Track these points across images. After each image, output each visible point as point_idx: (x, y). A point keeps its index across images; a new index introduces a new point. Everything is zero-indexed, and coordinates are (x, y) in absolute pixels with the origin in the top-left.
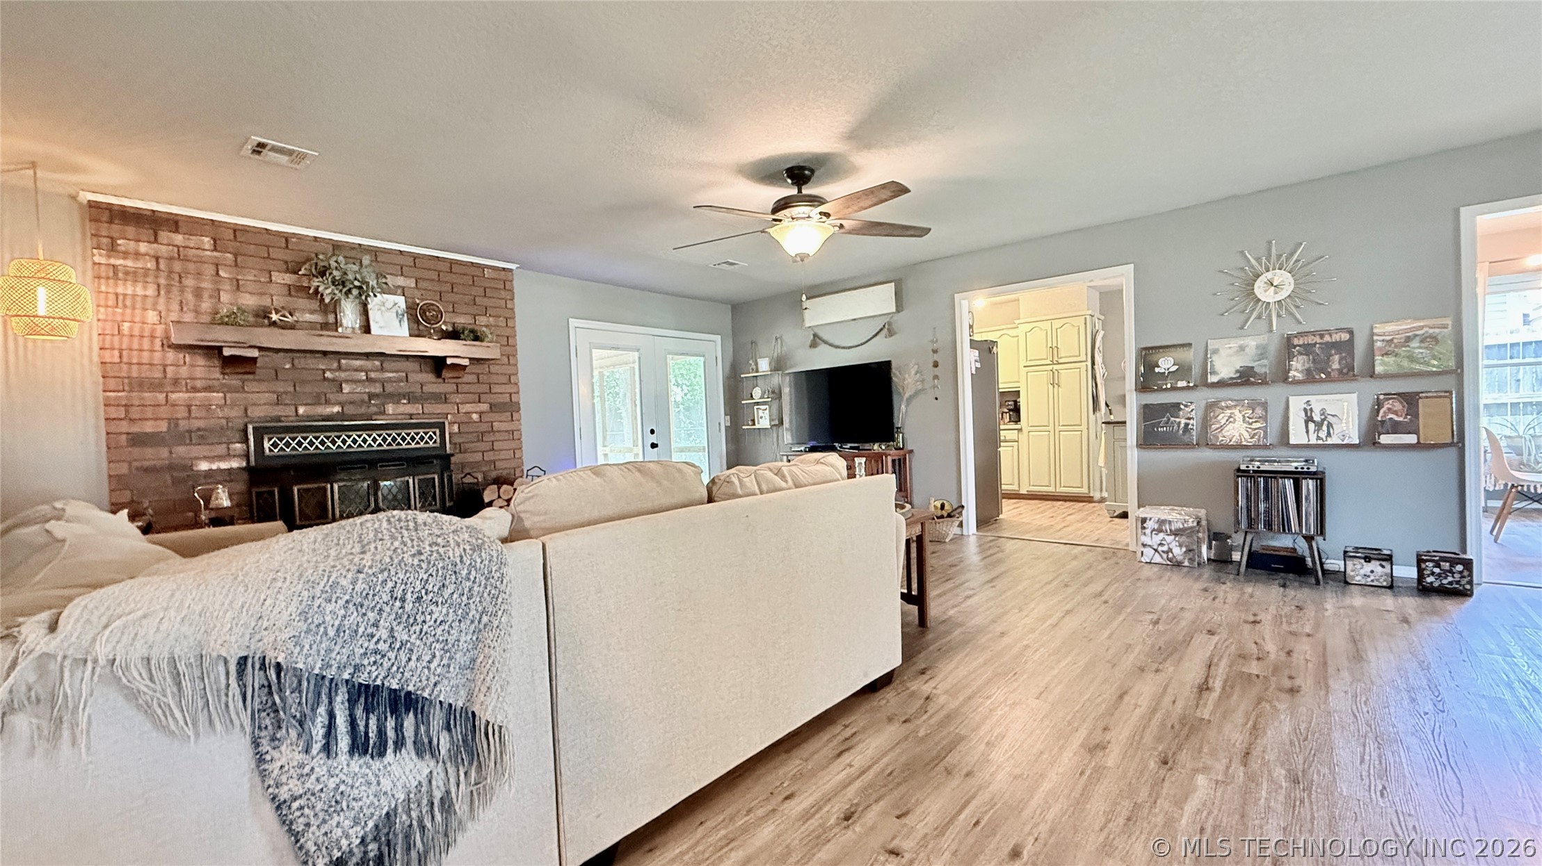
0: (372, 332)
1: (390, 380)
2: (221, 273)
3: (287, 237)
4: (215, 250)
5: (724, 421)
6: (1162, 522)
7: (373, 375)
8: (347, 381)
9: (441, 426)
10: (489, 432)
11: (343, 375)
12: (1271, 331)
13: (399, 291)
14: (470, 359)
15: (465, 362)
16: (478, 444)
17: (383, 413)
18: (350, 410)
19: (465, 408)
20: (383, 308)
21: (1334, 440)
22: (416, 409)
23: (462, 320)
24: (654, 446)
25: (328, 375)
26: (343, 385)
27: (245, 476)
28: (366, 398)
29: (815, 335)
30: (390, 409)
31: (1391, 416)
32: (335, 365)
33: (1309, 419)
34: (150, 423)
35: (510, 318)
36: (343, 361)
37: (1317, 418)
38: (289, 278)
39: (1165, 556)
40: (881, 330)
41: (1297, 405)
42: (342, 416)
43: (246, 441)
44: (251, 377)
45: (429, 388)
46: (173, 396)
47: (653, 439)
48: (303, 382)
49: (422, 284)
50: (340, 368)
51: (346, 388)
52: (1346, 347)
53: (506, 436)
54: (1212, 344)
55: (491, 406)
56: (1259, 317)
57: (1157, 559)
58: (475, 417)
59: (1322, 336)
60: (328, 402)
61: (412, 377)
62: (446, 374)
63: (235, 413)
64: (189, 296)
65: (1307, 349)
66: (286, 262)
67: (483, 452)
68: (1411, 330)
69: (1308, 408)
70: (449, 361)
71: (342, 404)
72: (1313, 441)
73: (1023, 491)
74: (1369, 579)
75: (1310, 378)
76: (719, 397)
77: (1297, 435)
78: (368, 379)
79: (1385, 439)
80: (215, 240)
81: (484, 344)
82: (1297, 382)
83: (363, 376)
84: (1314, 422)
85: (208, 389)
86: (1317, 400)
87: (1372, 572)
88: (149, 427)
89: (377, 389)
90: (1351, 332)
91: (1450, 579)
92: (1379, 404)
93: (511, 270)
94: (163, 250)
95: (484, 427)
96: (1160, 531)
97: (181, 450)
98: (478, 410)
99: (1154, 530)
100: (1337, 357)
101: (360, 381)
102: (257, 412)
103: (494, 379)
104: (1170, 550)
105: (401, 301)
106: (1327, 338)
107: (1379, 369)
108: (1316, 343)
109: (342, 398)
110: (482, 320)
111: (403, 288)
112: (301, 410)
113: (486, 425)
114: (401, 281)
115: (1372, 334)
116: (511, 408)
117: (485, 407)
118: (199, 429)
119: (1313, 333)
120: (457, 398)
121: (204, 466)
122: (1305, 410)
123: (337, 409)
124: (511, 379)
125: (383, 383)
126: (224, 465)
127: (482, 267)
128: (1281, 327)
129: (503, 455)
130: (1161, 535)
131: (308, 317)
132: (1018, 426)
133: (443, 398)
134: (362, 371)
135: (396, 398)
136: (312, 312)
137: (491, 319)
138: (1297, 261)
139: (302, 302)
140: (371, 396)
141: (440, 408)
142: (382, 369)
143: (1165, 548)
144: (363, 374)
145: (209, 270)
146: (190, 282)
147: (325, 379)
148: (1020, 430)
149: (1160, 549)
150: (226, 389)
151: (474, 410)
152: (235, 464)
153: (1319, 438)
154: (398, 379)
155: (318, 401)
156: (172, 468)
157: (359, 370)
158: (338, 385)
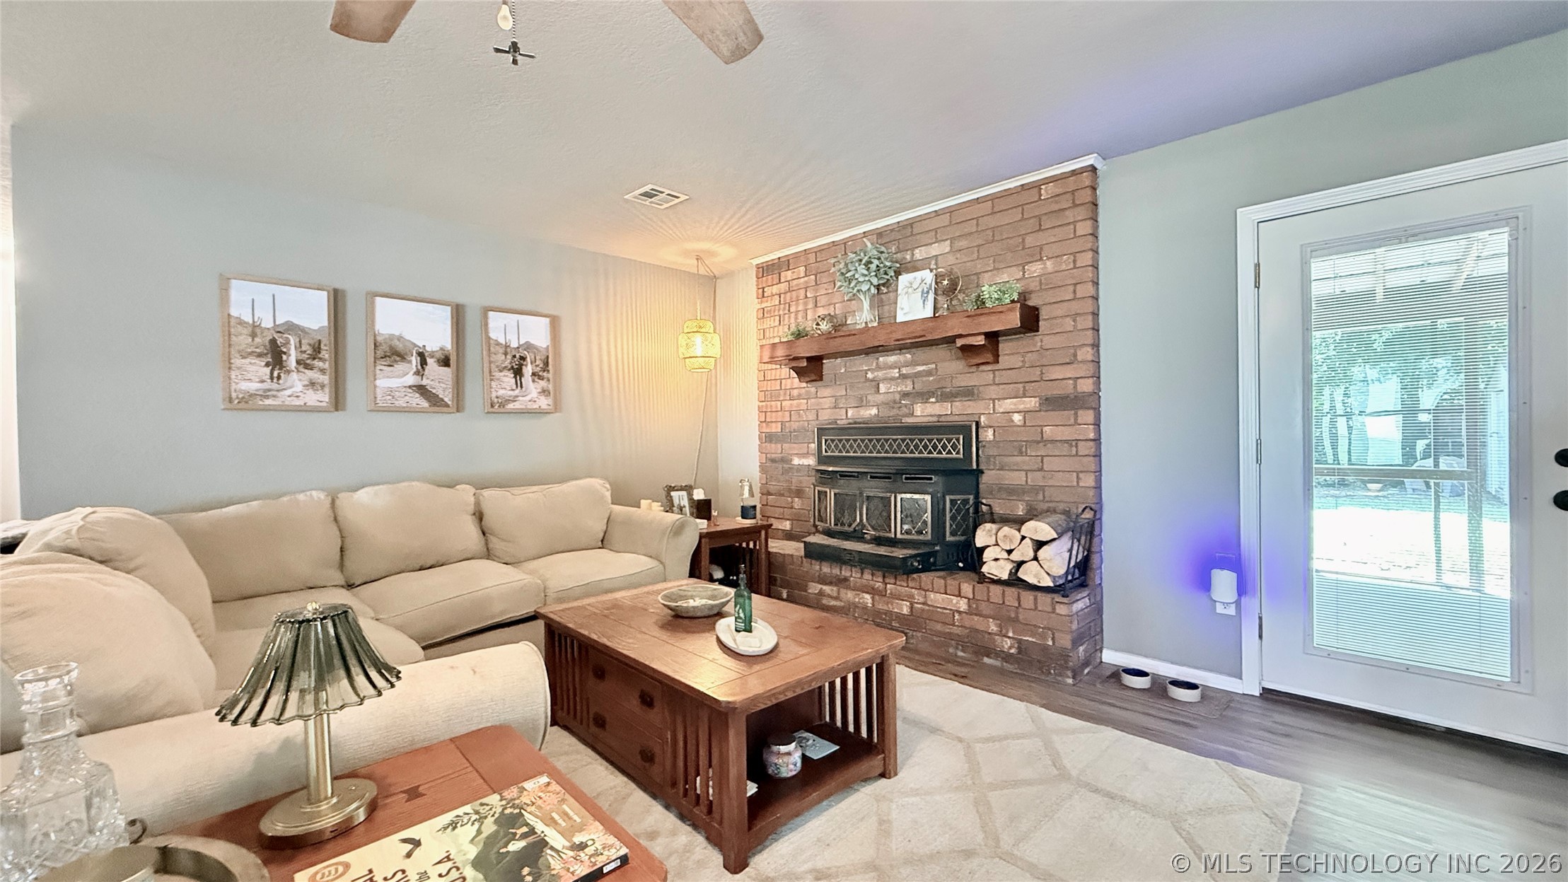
1: (918, 375)
2: (809, 295)
4: (806, 275)
7: (904, 371)
8: (885, 379)
9: (966, 432)
10: (1038, 442)
11: (880, 374)
13: (929, 263)
14: (984, 334)
15: (978, 341)
16: (1019, 459)
17: (912, 415)
18: (885, 412)
19: (1008, 404)
20: (910, 290)
22: (945, 408)
23: (1003, 278)
25: (870, 375)
26: (881, 385)
28: (898, 397)
30: (919, 409)
32: (874, 366)
34: (774, 425)
36: (881, 359)
42: (877, 418)
43: (814, 440)
44: (820, 383)
45: (960, 381)
46: (784, 403)
48: (852, 385)
49: (958, 245)
50: (879, 368)
51: (883, 388)
55: (1045, 400)
58: (1017, 418)
60: (868, 406)
61: (942, 368)
63: (811, 416)
67: (1027, 471)
70: (959, 343)
71: (876, 406)
78: (901, 376)
80: (805, 266)
83: (895, 373)
85: (799, 397)
88: (774, 428)
89: (908, 387)
93: (1094, 166)
94: (783, 287)
95: (1030, 434)
97: (787, 447)
98: (1021, 407)
101: (893, 379)
102: (826, 416)
103: (1047, 358)
105: (927, 276)
109: (879, 398)
110: (1036, 269)
111: (937, 258)
112: (849, 414)
113: (1033, 430)
114: (934, 250)
117: (1032, 403)
118: (795, 431)
120: (993, 392)
121: (796, 461)
123: (874, 411)
125: (912, 378)
127: (1037, 186)
129: (1059, 480)
133: (976, 393)
134: (896, 367)
135: (924, 395)
137: (1049, 263)
140: (903, 395)
141: (972, 407)
142: (914, 363)
144: (897, 370)
145: (802, 292)
147: (867, 380)
151: (1017, 408)
152: (808, 461)
154: (929, 373)
155: (861, 403)
156: (783, 460)
157: (891, 367)
158: (876, 384)
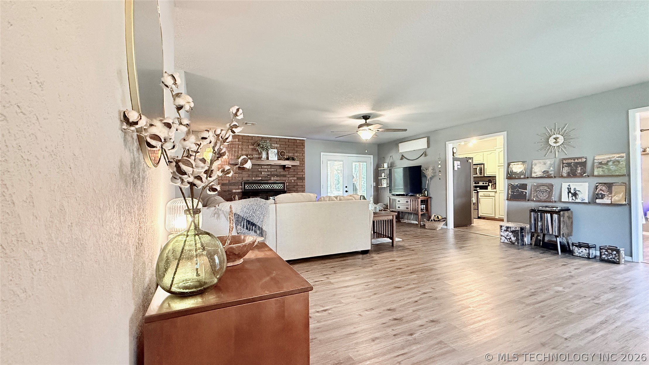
0: (269, 159)
1: (272, 171)
2: (239, 147)
3: (252, 137)
4: (238, 141)
5: (373, 184)
6: (508, 228)
7: (269, 170)
8: (263, 171)
9: (284, 183)
11: (262, 170)
12: (556, 157)
13: (276, 148)
14: (292, 165)
15: (290, 166)
16: (293, 189)
17: (271, 180)
18: (263, 179)
19: (291, 178)
20: (272, 153)
21: (578, 200)
22: (278, 178)
23: (290, 155)
24: (346, 191)
25: (259, 170)
27: (241, 193)
28: (267, 175)
29: (402, 156)
30: (272, 178)
31: (601, 192)
32: (260, 168)
33: (569, 192)
35: (303, 153)
37: (572, 191)
38: (252, 147)
39: (509, 240)
40: (423, 154)
41: (565, 186)
42: (261, 180)
43: (242, 186)
44: (244, 170)
45: (282, 173)
47: (346, 189)
48: (254, 172)
49: (281, 146)
50: (262, 168)
51: (263, 173)
52: (584, 164)
53: (301, 187)
54: (534, 162)
55: (297, 178)
56: (551, 152)
57: (506, 241)
58: (293, 181)
59: (574, 160)
61: (278, 170)
62: (286, 169)
63: (240, 179)
64: (233, 152)
65: (569, 165)
66: (252, 143)
67: (294, 191)
68: (609, 158)
69: (569, 187)
70: (286, 166)
71: (262, 177)
72: (570, 201)
73: (497, 217)
74: (581, 255)
75: (569, 176)
76: (371, 175)
77: (565, 198)
78: (268, 171)
79: (598, 201)
81: (295, 161)
82: (565, 177)
84: (571, 193)
85: (236, 173)
86: (573, 185)
87: (582, 252)
88: (225, 182)
89: (269, 173)
90: (586, 158)
91: (611, 257)
92: (596, 187)
93: (304, 140)
95: (295, 184)
96: (507, 231)
97: (230, 187)
99: (505, 230)
100: (580, 168)
101: (265, 171)
102: (245, 179)
103: (298, 171)
104: (510, 238)
105: (276, 150)
106: (576, 161)
107: (596, 173)
108: (572, 163)
109: (262, 175)
110: (296, 154)
111: (277, 147)
112: (253, 179)
113: (295, 183)
114: (276, 145)
115: (594, 160)
116: (303, 179)
117: (295, 178)
118: (234, 182)
119: (571, 159)
120: (289, 176)
121: (234, 191)
122: (568, 188)
123: (260, 178)
124: (303, 171)
125: (271, 172)
126: (238, 191)
127: (297, 140)
128: (559, 156)
130: (507, 232)
131: (256, 156)
132: (495, 190)
133: (284, 176)
135: (273, 176)
136: (256, 155)
137: (298, 154)
138: (565, 131)
139: (255, 152)
140: (268, 175)
141: (284, 179)
142: (271, 168)
143: (509, 237)
145: (237, 146)
146: (233, 149)
147: (259, 171)
148: (496, 192)
149: (507, 237)
150: (239, 173)
151: (293, 179)
152: (240, 191)
153: (573, 199)
154: (274, 171)
155: (257, 176)
156: (229, 191)
157: (266, 168)
158: (261, 172)
